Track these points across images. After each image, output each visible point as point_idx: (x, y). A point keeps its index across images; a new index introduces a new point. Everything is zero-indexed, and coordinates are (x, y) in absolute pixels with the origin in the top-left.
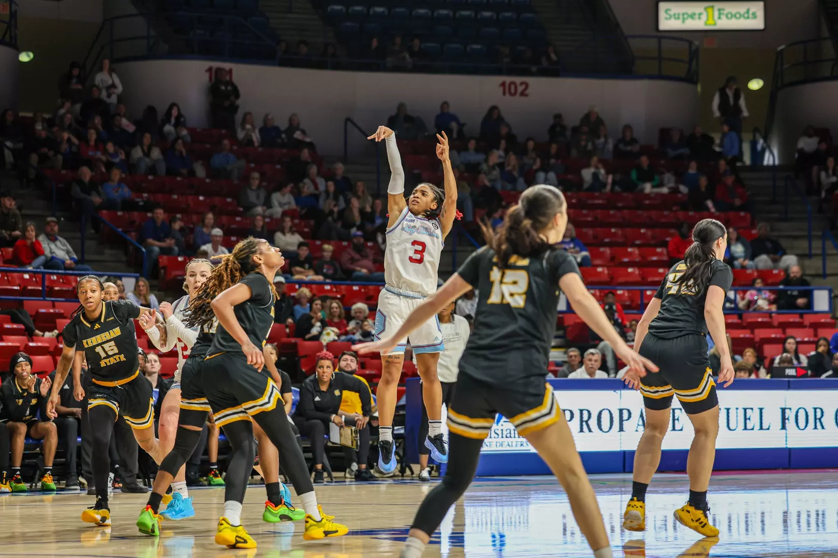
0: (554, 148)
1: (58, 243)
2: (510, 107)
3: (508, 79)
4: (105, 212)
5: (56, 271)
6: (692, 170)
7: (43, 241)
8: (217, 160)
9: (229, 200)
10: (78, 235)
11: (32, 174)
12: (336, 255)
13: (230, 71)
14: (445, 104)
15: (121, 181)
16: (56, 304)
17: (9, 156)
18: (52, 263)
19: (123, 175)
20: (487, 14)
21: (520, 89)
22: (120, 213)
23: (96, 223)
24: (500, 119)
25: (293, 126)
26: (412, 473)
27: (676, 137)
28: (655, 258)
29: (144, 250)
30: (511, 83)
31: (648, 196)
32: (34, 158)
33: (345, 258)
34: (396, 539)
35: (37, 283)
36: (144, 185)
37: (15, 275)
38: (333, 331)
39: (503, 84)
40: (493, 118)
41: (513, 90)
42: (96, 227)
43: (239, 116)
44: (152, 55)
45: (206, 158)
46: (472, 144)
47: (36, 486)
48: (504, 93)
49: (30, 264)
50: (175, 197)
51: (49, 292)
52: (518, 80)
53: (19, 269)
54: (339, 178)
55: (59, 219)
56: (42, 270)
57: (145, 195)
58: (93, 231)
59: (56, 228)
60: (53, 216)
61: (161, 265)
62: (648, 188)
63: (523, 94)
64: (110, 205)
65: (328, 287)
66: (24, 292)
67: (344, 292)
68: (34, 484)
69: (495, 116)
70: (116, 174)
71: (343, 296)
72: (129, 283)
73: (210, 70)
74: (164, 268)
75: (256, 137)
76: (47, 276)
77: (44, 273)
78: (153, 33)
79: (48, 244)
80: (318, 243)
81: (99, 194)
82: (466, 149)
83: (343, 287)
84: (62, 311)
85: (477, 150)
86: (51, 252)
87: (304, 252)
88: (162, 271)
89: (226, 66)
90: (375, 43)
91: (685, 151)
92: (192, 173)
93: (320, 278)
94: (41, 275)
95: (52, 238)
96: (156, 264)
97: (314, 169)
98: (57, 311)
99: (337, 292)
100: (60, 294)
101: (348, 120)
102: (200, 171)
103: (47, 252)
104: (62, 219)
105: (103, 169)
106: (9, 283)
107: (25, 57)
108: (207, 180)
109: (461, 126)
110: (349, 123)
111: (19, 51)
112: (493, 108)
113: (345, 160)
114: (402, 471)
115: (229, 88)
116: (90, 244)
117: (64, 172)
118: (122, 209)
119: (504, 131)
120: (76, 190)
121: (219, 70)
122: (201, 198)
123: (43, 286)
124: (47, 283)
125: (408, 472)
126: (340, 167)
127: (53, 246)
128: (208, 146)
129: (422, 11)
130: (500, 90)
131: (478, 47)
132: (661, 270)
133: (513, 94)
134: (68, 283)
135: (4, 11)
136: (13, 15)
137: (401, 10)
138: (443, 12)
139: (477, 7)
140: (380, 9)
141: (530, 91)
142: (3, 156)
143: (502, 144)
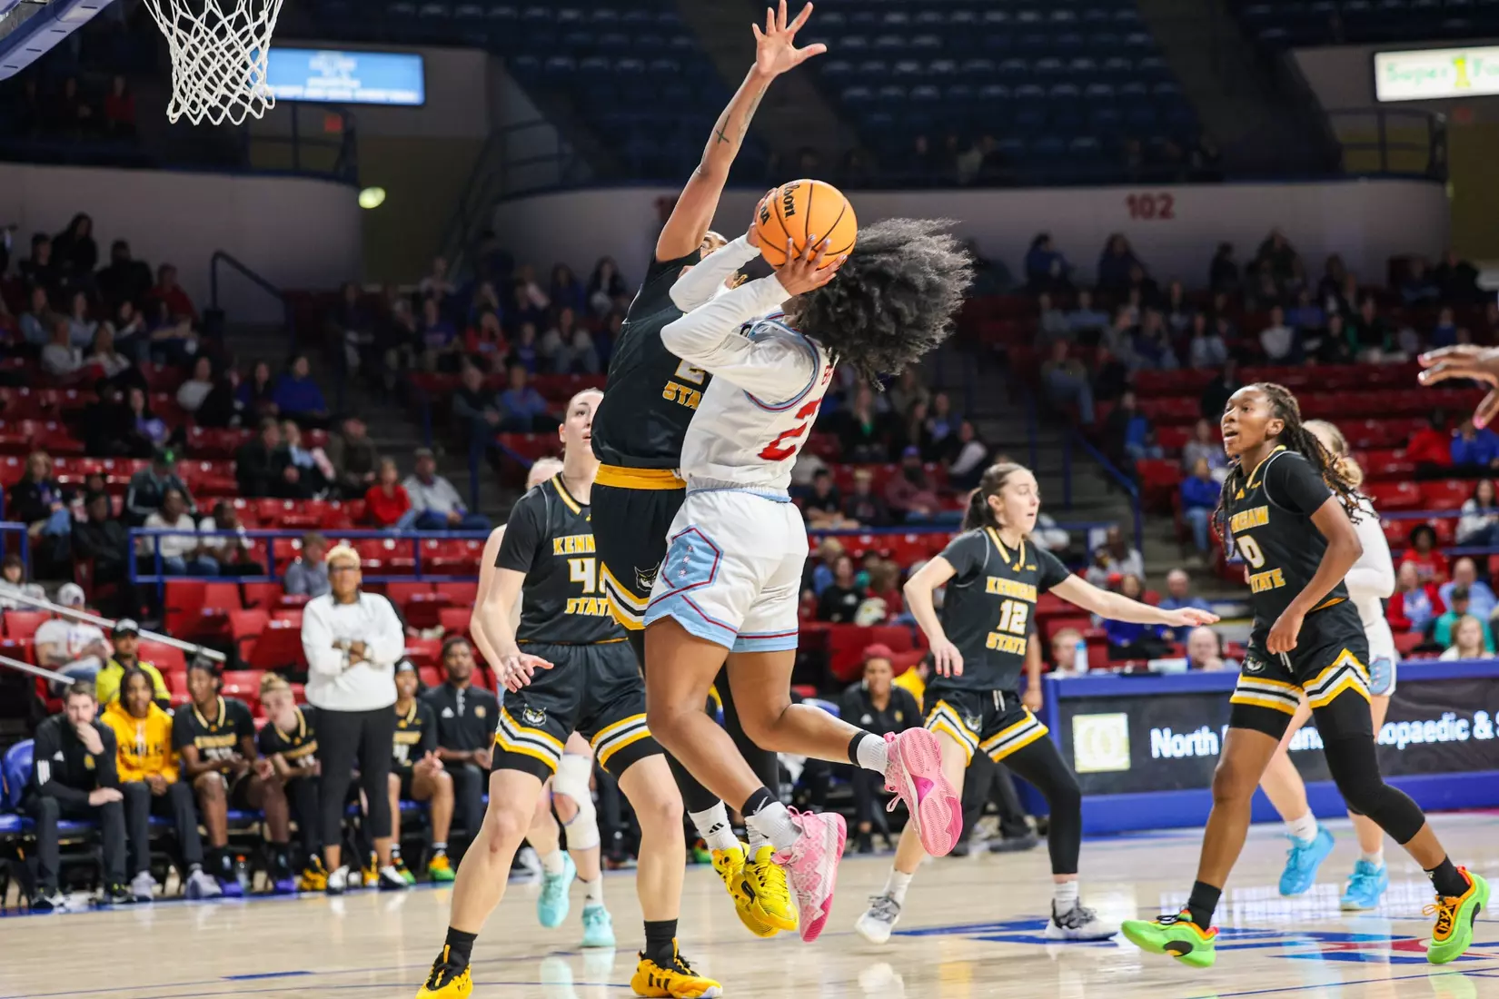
0: (1220, 300)
1: (435, 488)
2: (1144, 234)
3: (1138, 192)
4: (506, 437)
5: (435, 534)
6: (1446, 322)
7: (411, 488)
10: (466, 474)
11: (390, 382)
12: (877, 487)
15: (528, 386)
16: (440, 586)
17: (353, 357)
18: (427, 520)
19: (533, 377)
20: (1099, 89)
21: (1160, 206)
23: (494, 455)
24: (1130, 256)
27: (1417, 271)
28: (1392, 468)
30: (1147, 199)
31: (1375, 368)
32: (392, 357)
33: (892, 490)
35: (405, 555)
37: (372, 544)
39: (1131, 200)
40: (1117, 257)
41: (1147, 207)
42: (494, 461)
44: (567, 183)
46: (1085, 298)
48: (1134, 213)
49: (394, 522)
51: (425, 568)
52: (1155, 191)
55: (434, 450)
56: (413, 532)
58: (489, 468)
59: (431, 466)
60: (426, 445)
62: (1376, 356)
63: (1165, 214)
64: (514, 425)
65: (866, 540)
66: (387, 569)
67: (893, 546)
69: (1119, 250)
70: (520, 376)
73: (660, 203)
76: (421, 543)
77: (416, 540)
78: (568, 149)
79: (422, 492)
80: (847, 468)
81: (496, 408)
82: (1077, 306)
83: (891, 538)
85: (1096, 307)
86: (425, 501)
87: (824, 485)
90: (922, 144)
91: (1432, 292)
93: (852, 525)
94: (412, 542)
95: (426, 481)
98: (440, 597)
100: (443, 569)
103: (418, 505)
105: (502, 368)
107: (371, 199)
109: (1066, 269)
111: (360, 187)
112: (1116, 239)
116: (486, 489)
118: (534, 432)
120: (460, 404)
123: (415, 554)
124: (422, 554)
127: (427, 492)
129: (994, 90)
130: (1125, 211)
131: (1086, 142)
132: (1403, 487)
133: (1149, 215)
134: (455, 551)
135: (333, 127)
136: (349, 135)
137: (959, 90)
138: (1031, 90)
139: (1083, 78)
140: (926, 91)
141: (1176, 208)
142: (342, 356)
143: (1135, 296)
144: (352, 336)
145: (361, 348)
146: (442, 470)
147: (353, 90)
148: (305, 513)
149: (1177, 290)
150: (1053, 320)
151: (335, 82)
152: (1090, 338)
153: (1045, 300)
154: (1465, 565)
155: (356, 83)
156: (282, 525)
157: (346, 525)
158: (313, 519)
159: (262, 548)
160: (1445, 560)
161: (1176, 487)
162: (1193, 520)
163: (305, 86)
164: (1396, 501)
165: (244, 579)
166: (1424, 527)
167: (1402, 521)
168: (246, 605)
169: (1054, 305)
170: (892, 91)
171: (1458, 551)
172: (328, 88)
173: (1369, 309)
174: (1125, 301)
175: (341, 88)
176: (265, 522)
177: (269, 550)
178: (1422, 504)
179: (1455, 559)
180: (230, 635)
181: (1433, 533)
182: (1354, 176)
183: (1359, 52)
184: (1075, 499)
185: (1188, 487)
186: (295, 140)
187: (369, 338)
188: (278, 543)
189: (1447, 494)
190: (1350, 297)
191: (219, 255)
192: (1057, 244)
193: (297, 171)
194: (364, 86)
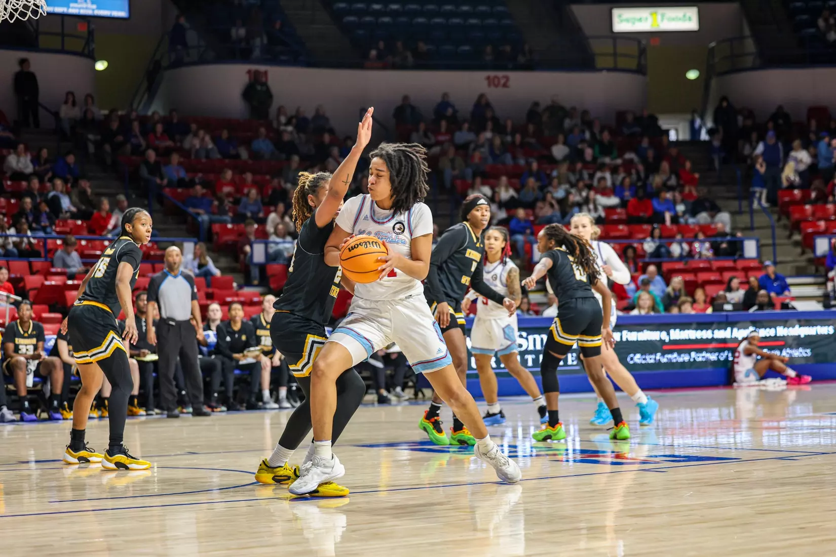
0: (531, 128)
2: (494, 94)
3: (492, 74)
4: (168, 190)
6: (645, 143)
11: (109, 160)
13: (266, 73)
14: (445, 95)
15: (180, 164)
19: (182, 160)
20: (473, 21)
21: (502, 81)
22: (180, 190)
24: (488, 105)
25: (319, 115)
26: (424, 395)
27: (630, 118)
28: (615, 217)
30: (496, 77)
34: (412, 450)
36: (198, 167)
37: (97, 243)
39: (488, 78)
40: (482, 106)
41: (496, 82)
42: (162, 203)
43: (273, 110)
44: (202, 61)
45: (247, 143)
46: (466, 126)
48: (489, 85)
52: (500, 74)
57: (200, 175)
58: (158, 206)
59: (125, 204)
60: (126, 194)
61: (214, 232)
62: (608, 160)
63: (505, 85)
69: (483, 101)
70: (175, 158)
72: (189, 246)
73: (249, 72)
74: (217, 233)
78: (203, 43)
81: (161, 175)
82: (461, 130)
88: (215, 237)
89: (262, 68)
90: (382, 45)
91: (637, 129)
92: (237, 156)
96: (210, 230)
97: (335, 151)
102: (244, 154)
104: (134, 196)
106: (94, 248)
107: (101, 66)
109: (455, 112)
111: (95, 60)
112: (482, 96)
114: (416, 394)
115: (264, 88)
117: (134, 158)
119: (489, 114)
120: (144, 172)
121: (257, 73)
125: (420, 395)
128: (248, 134)
129: (421, 20)
130: (486, 83)
131: (466, 48)
132: (621, 227)
133: (496, 86)
135: (82, 29)
136: (91, 33)
137: (403, 19)
138: (438, 20)
139: (466, 15)
140: (386, 19)
141: (510, 83)
144: (91, 137)
145: (95, 142)
147: (93, 10)
148: (63, 226)
149: (509, 124)
151: (84, 5)
154: (652, 268)
155: (94, 7)
158: (68, 230)
159: (41, 244)
160: (641, 264)
162: (516, 241)
163: (68, 7)
164: (618, 234)
165: (32, 259)
166: (630, 246)
167: (620, 244)
168: (32, 273)
170: (368, 19)
171: (647, 260)
172: (80, 8)
173: (606, 136)
174: (484, 129)
175: (87, 8)
177: (45, 244)
178: (630, 236)
179: (647, 265)
180: (24, 287)
181: (635, 249)
182: (601, 70)
183: (604, 7)
185: (513, 224)
186: (63, 35)
187: (99, 137)
188: (49, 241)
189: (643, 231)
190: (596, 130)
192: (452, 99)
193: (62, 51)
194: (98, 8)
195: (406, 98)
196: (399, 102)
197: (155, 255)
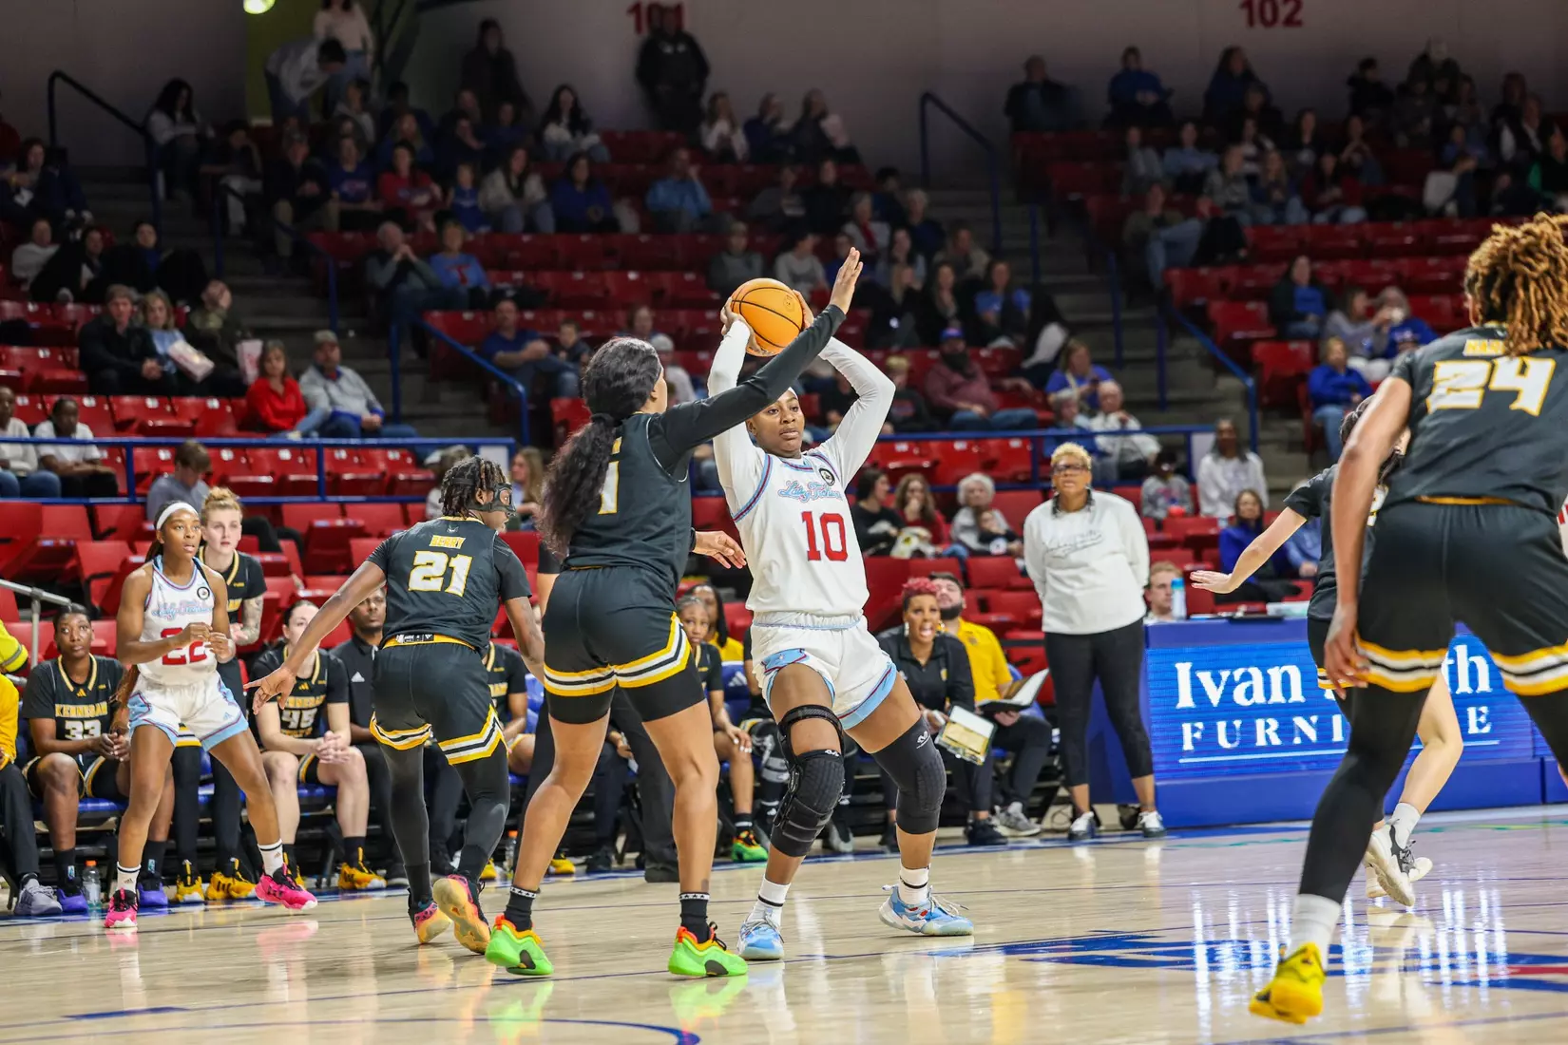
1: (343, 382)
2: (1266, 49)
4: (436, 314)
5: (344, 441)
8: (662, 194)
9: (690, 277)
10: (385, 364)
11: (285, 245)
12: (916, 379)
13: (678, 10)
14: (1132, 51)
15: (466, 248)
16: (349, 508)
17: (237, 213)
18: (335, 425)
21: (1284, 11)
22: (467, 316)
23: (421, 338)
24: (1248, 76)
25: (812, 115)
29: (520, 388)
30: (1268, 1)
32: (284, 210)
33: (934, 384)
35: (306, 466)
36: (516, 255)
37: (262, 452)
38: (918, 536)
39: (1248, 4)
41: (1269, 15)
42: (421, 348)
45: (637, 191)
46: (1189, 133)
47: (329, 883)
48: (1251, 22)
49: (291, 427)
50: (579, 276)
51: (332, 485)
53: (269, 440)
54: (916, 220)
55: (341, 334)
56: (315, 438)
57: (518, 276)
58: (413, 356)
59: (336, 354)
60: (331, 328)
61: (557, 419)
63: (1290, 21)
64: (445, 298)
65: (902, 447)
66: (282, 486)
67: (937, 455)
68: (324, 880)
69: (1237, 68)
70: (455, 236)
71: (935, 464)
73: (635, 9)
75: (740, 143)
76: (326, 452)
77: (319, 447)
79: (326, 388)
82: (1177, 143)
83: (934, 445)
84: (361, 523)
85: (1201, 144)
86: (332, 402)
88: (561, 431)
92: (611, 225)
94: (314, 451)
95: (331, 375)
97: (864, 204)
98: (351, 522)
99: (922, 456)
100: (355, 487)
101: (927, 97)
102: (628, 220)
103: (323, 405)
104: (351, 334)
105: (431, 226)
106: (252, 469)
108: (644, 238)
109: (1165, 94)
110: (930, 106)
112: (1229, 54)
113: (925, 182)
115: (681, 48)
116: (411, 382)
117: (348, 236)
118: (472, 308)
119: (1255, 100)
121: (655, 10)
122: (632, 276)
123: (319, 472)
124: (327, 467)
126: (919, 199)
127: (333, 390)
128: (641, 167)
130: (1240, 17)
133: (1269, 23)
134: (370, 463)
141: (1304, 15)
142: (224, 210)
143: (1250, 127)
144: (236, 183)
145: (246, 198)
146: (347, 359)
148: (174, 413)
149: (1309, 122)
150: (1145, 162)
152: (1188, 187)
153: (1134, 135)
156: (144, 430)
157: (230, 430)
158: (187, 424)
159: (118, 460)
161: (1302, 377)
162: (1324, 419)
165: (93, 500)
168: (98, 535)
169: (1144, 144)
174: (1237, 139)
176: (121, 427)
177: (128, 462)
180: (77, 570)
184: (1172, 395)
185: (1316, 378)
187: (257, 186)
188: (138, 452)
191: (57, 74)
195: (1033, 64)
196: (1021, 77)
197: (410, 481)
